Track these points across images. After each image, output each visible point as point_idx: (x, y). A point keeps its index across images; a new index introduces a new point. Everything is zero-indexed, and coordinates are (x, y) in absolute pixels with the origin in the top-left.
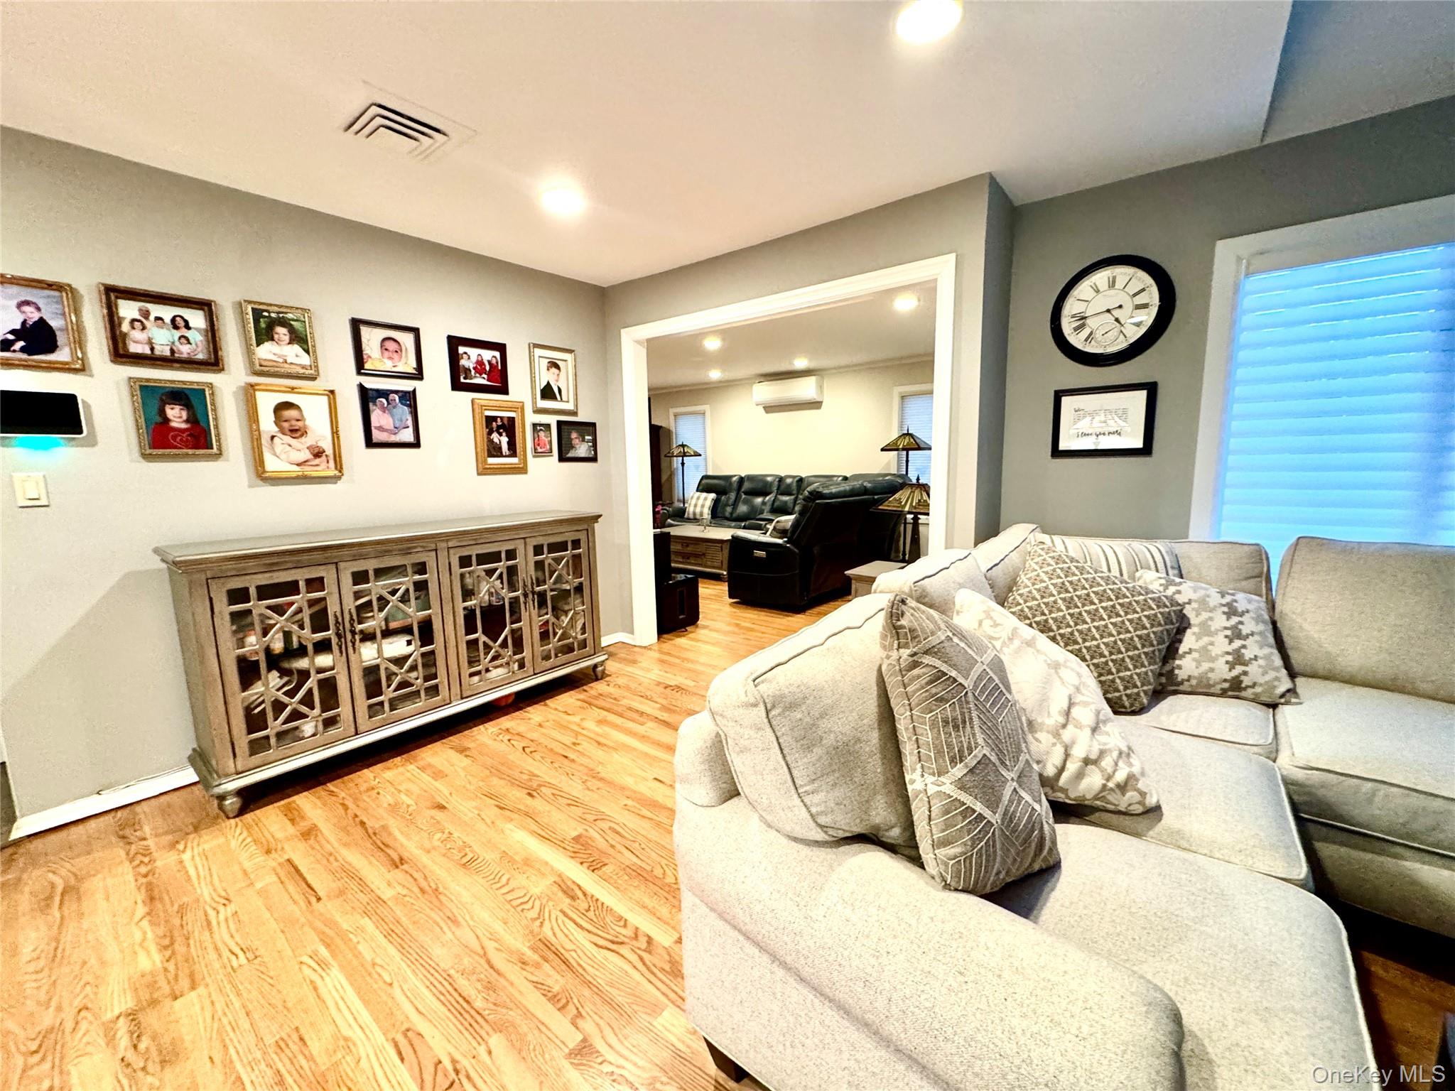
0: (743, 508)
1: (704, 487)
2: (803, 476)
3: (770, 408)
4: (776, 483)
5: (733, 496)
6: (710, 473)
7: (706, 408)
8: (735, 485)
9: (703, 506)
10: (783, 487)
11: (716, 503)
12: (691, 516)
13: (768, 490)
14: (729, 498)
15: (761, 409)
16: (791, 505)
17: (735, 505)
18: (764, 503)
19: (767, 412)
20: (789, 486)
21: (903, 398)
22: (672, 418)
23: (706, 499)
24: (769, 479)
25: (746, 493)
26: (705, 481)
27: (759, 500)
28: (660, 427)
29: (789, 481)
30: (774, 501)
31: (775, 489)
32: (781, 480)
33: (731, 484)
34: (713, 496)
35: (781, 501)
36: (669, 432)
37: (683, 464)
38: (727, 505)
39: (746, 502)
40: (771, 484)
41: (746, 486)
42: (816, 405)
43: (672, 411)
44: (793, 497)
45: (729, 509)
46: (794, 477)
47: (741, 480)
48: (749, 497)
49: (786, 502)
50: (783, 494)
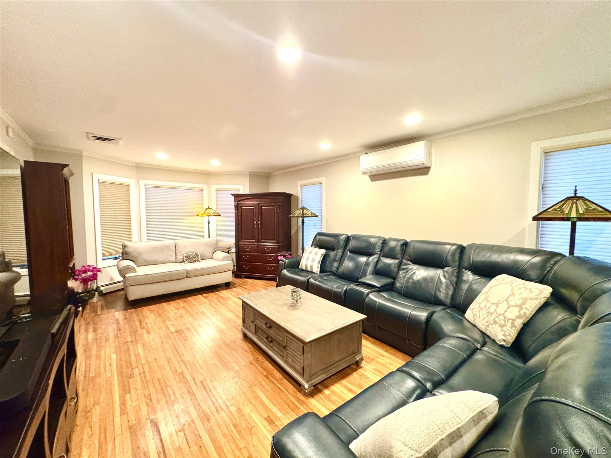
0: (348, 264)
1: (318, 244)
2: (408, 241)
3: (376, 176)
4: (379, 244)
5: (340, 252)
6: (324, 231)
7: (323, 179)
8: (342, 243)
9: (313, 260)
10: (386, 249)
11: (325, 258)
12: (304, 268)
13: (371, 251)
14: (336, 255)
15: (367, 177)
16: (396, 269)
17: (341, 260)
18: (367, 264)
19: (372, 180)
20: (393, 249)
21: (547, 153)
22: (299, 187)
23: (316, 254)
24: (373, 240)
25: (352, 252)
26: (318, 237)
27: (363, 259)
28: (291, 195)
29: (392, 244)
30: (377, 262)
31: (378, 250)
32: (385, 242)
33: (338, 242)
34: (323, 251)
35: (385, 264)
36: (297, 198)
37: (303, 223)
38: (335, 260)
39: (351, 259)
40: (374, 245)
41: (352, 244)
42: (423, 170)
43: (300, 183)
44: (396, 261)
45: (336, 264)
46: (398, 240)
47: (348, 239)
48: (355, 256)
49: (390, 265)
50: (386, 256)
